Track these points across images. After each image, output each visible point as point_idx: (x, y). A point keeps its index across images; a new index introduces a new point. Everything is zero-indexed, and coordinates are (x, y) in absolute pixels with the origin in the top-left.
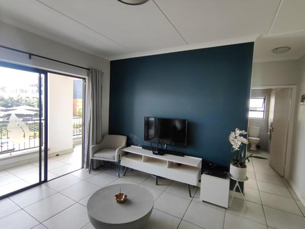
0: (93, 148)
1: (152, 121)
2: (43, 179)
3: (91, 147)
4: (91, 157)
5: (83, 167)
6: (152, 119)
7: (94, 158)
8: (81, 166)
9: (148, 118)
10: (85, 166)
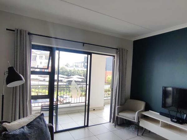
0: (118, 108)
1: (169, 91)
2: (86, 125)
3: (117, 107)
4: (116, 115)
5: (110, 122)
6: (170, 89)
7: (119, 116)
8: (109, 121)
9: (165, 88)
10: (112, 121)
